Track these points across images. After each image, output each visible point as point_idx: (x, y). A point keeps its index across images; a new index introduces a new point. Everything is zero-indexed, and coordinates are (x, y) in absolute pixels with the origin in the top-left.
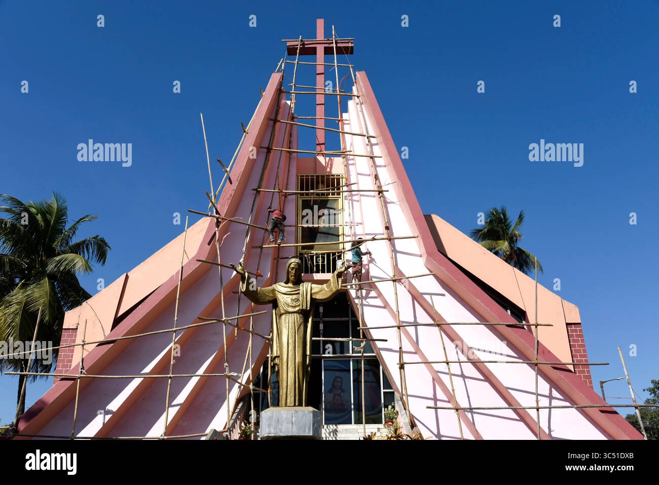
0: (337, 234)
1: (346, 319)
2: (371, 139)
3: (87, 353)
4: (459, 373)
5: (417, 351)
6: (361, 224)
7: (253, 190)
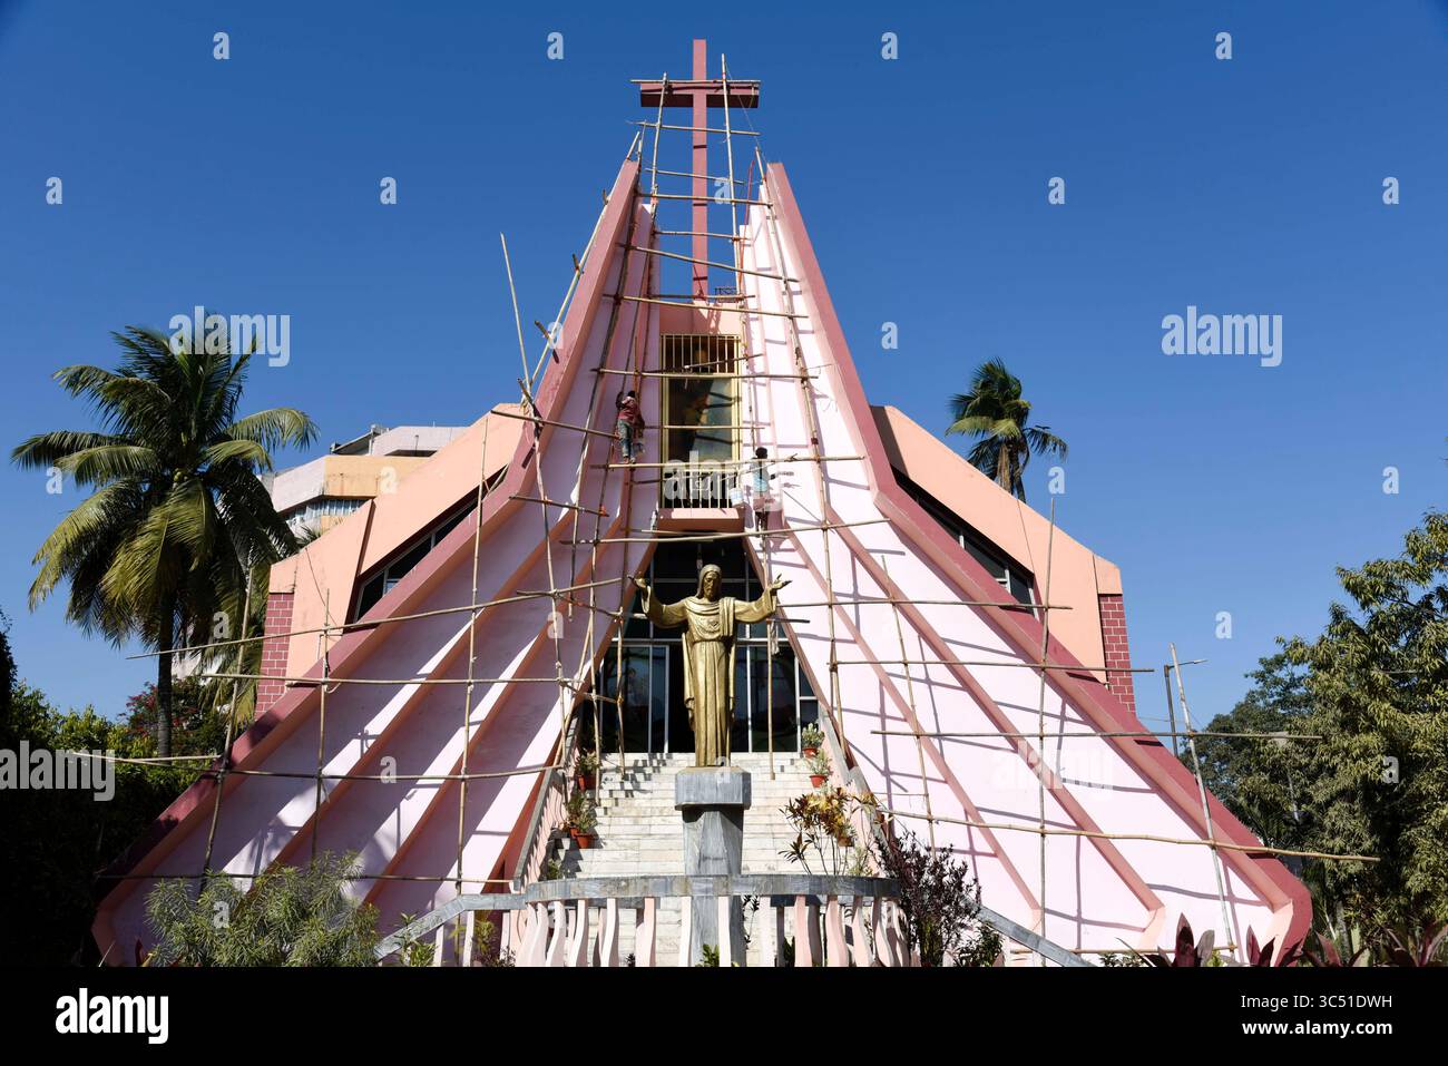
0: (728, 439)
1: (742, 580)
2: (791, 284)
3: (334, 643)
4: (923, 678)
5: (857, 639)
6: (769, 424)
7: (594, 370)
